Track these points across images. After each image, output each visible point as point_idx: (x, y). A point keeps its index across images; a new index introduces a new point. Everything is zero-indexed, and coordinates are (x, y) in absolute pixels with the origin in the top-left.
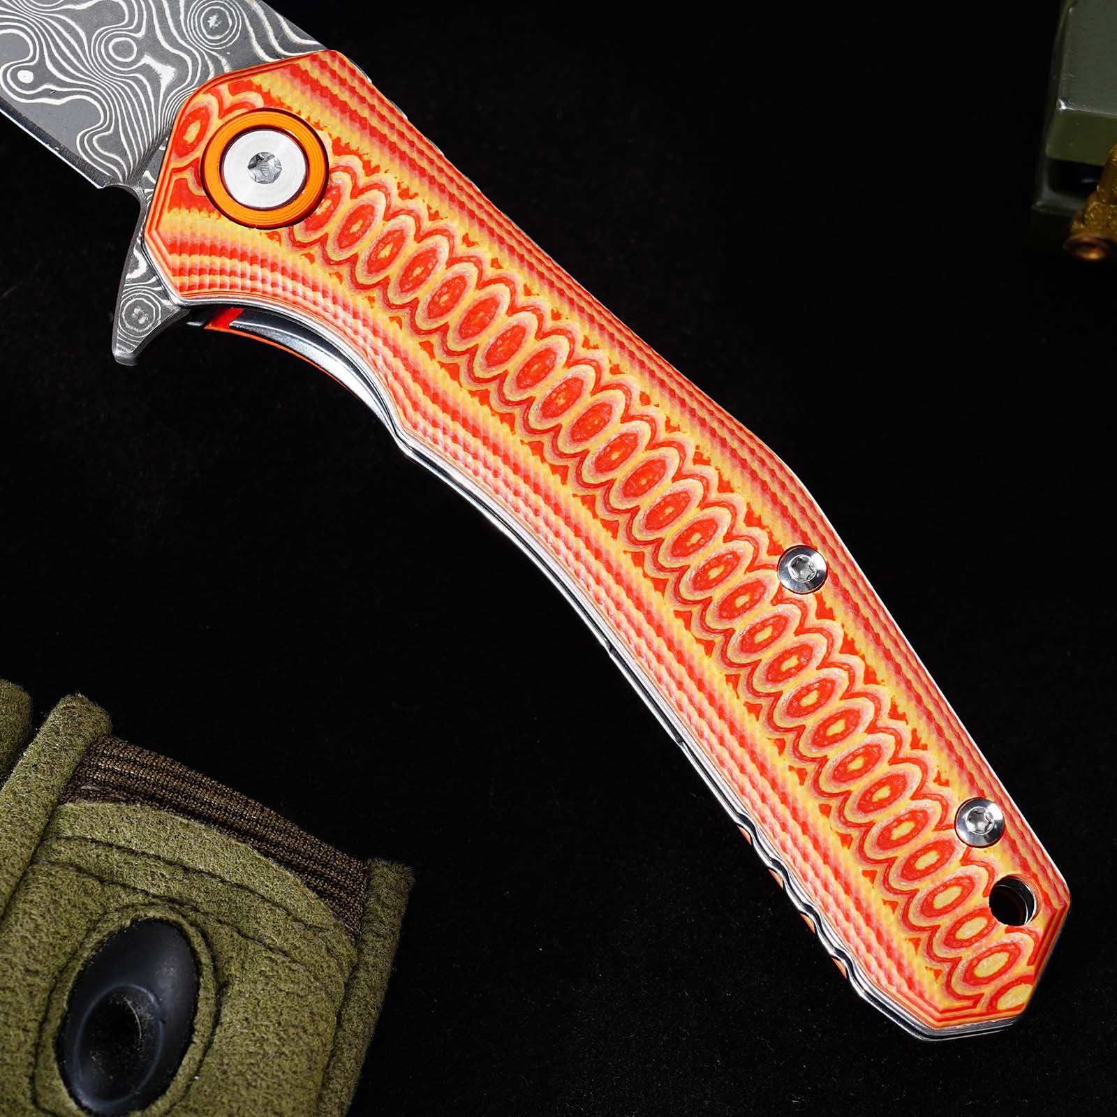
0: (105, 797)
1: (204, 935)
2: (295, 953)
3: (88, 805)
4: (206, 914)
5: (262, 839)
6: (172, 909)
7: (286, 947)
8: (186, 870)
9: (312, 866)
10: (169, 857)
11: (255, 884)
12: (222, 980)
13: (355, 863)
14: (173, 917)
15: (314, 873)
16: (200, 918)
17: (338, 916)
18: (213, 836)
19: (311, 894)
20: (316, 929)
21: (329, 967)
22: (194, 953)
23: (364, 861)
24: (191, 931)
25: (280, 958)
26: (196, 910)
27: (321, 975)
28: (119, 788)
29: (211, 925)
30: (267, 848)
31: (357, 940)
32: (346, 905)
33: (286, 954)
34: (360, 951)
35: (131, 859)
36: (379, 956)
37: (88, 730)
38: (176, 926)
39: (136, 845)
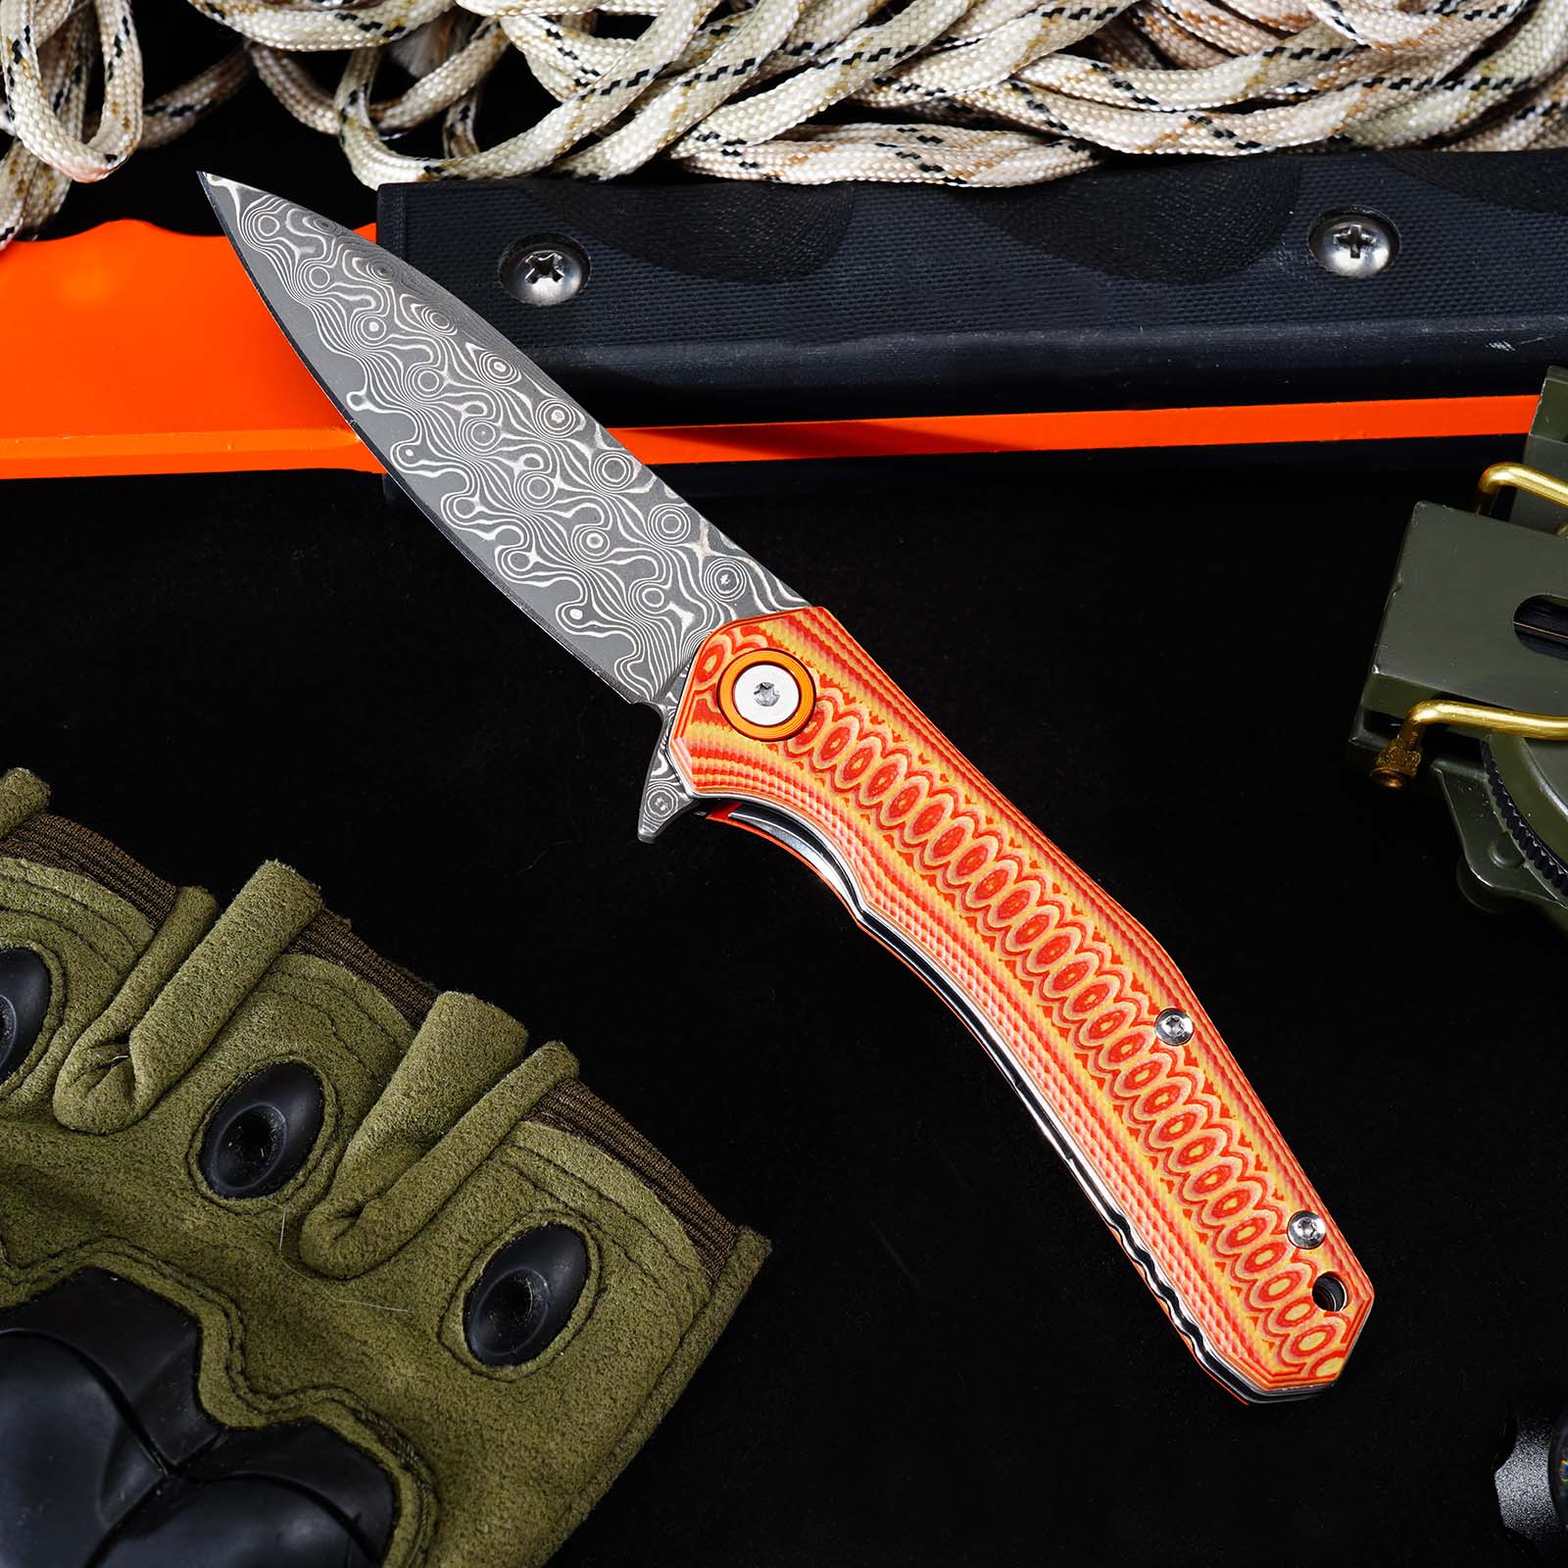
0: (556, 1125)
1: (599, 1249)
2: (662, 1282)
3: (542, 1126)
4: (605, 1233)
5: (664, 1189)
6: (582, 1222)
7: (658, 1276)
8: (601, 1196)
9: (695, 1219)
10: (591, 1182)
11: (649, 1221)
12: (602, 1286)
13: (730, 1226)
14: (580, 1228)
15: (695, 1226)
16: (600, 1235)
17: (703, 1262)
18: (627, 1176)
19: (687, 1240)
20: (684, 1268)
21: (685, 1299)
22: (588, 1259)
23: (737, 1226)
24: (591, 1243)
25: (650, 1282)
26: (599, 1227)
27: (678, 1304)
28: (569, 1120)
29: (607, 1243)
30: (666, 1197)
31: (713, 1285)
32: (713, 1257)
33: (655, 1281)
34: (713, 1294)
35: (562, 1177)
36: (726, 1302)
37: (560, 1071)
38: (581, 1236)
39: (569, 1167)
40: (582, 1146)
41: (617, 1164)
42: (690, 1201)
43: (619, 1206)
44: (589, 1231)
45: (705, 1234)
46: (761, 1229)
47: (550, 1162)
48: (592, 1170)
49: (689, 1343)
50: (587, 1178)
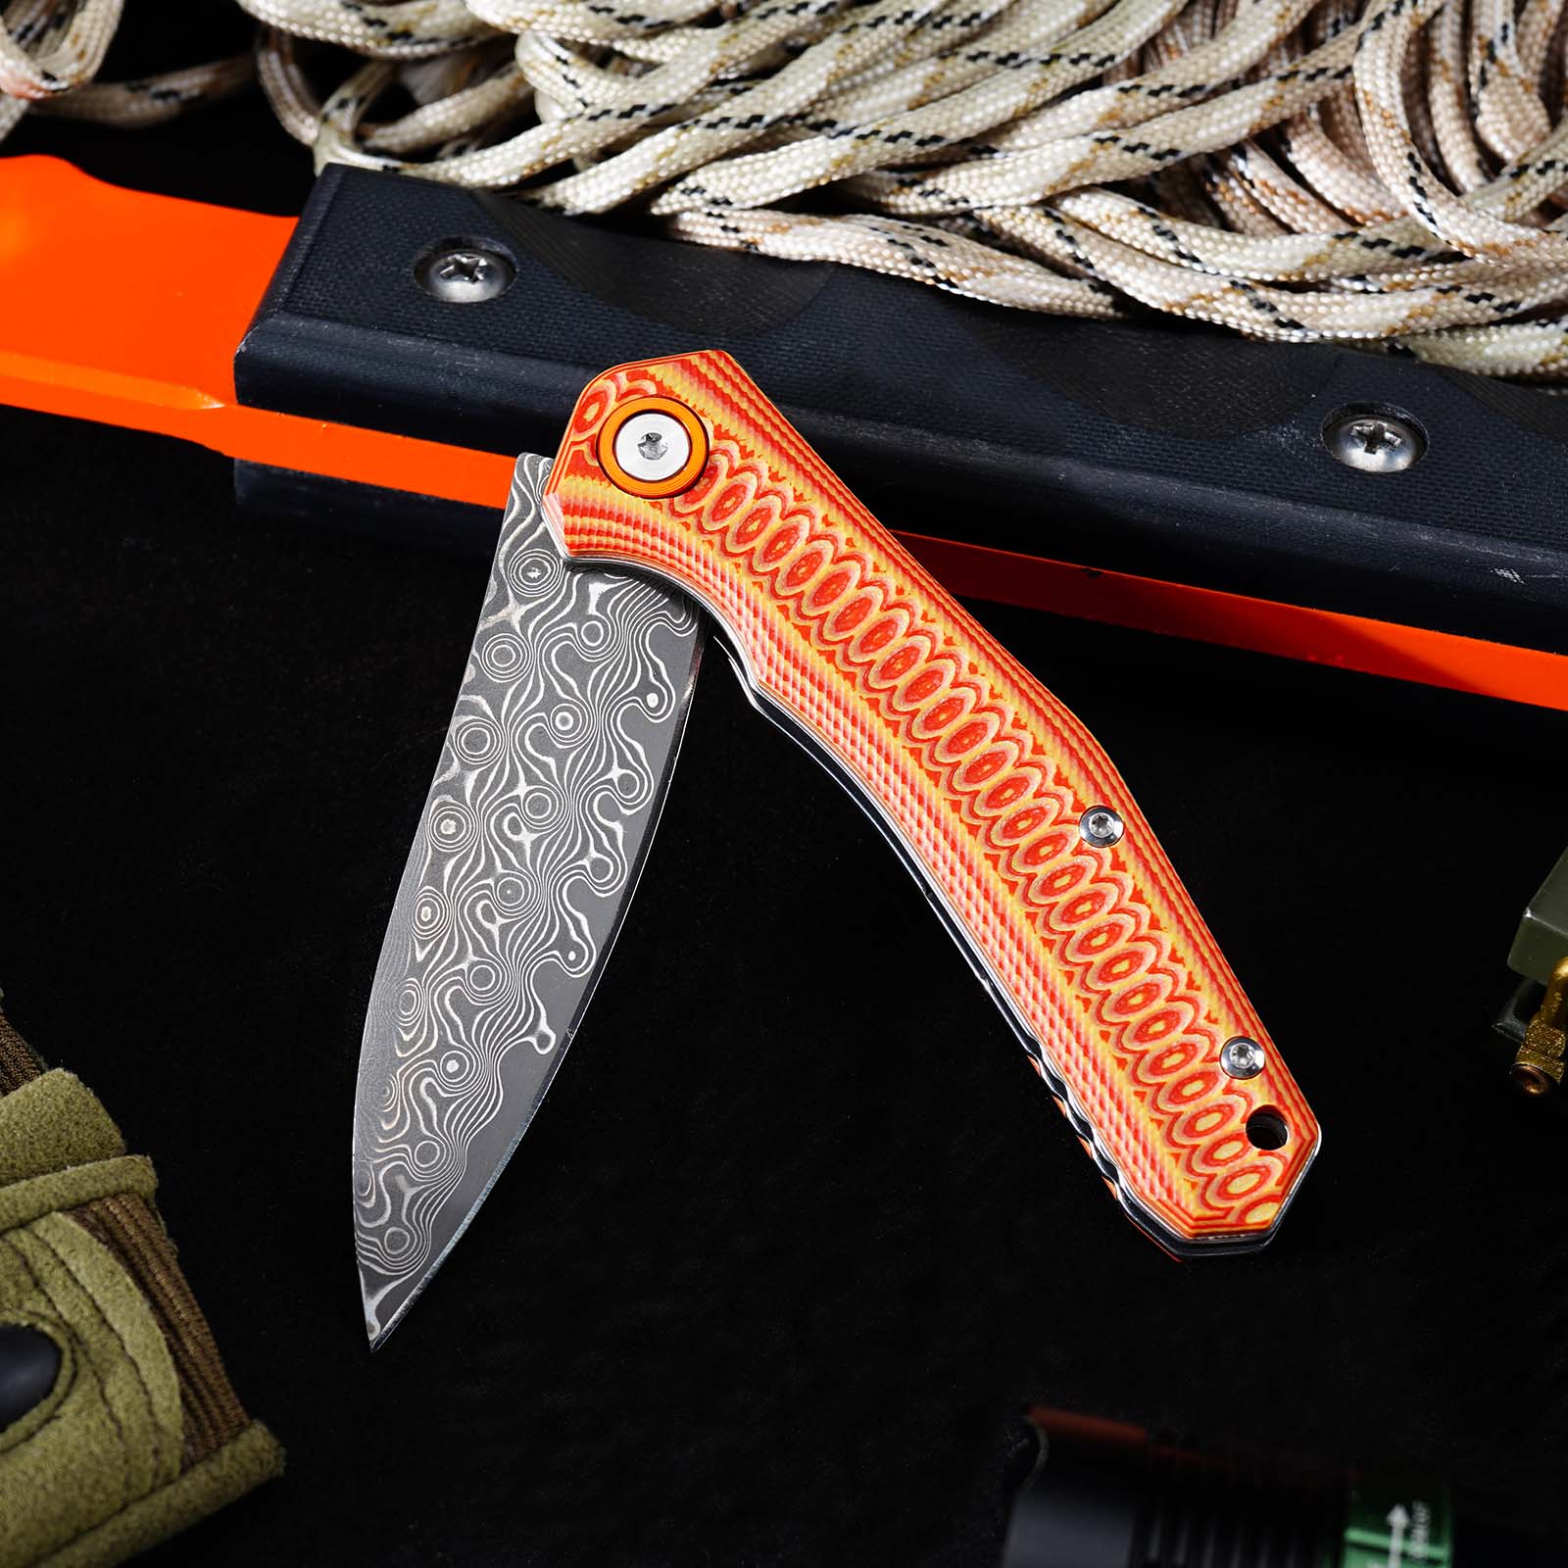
0: (92, 1230)
1: (75, 1375)
2: (126, 1433)
3: (73, 1225)
4: (90, 1361)
5: (179, 1339)
6: (70, 1341)
7: (124, 1423)
8: (104, 1321)
9: (201, 1386)
10: (99, 1302)
11: (143, 1365)
12: (58, 1413)
13: (241, 1410)
14: (64, 1344)
15: (197, 1393)
16: (82, 1360)
17: (189, 1439)
18: (142, 1306)
19: (178, 1401)
20: (157, 1427)
21: (146, 1462)
22: (54, 1379)
23: (251, 1418)
24: (67, 1364)
25: (111, 1427)
26: (86, 1353)
27: (132, 1461)
28: (108, 1231)
29: (85, 1370)
30: (175, 1347)
31: (187, 1465)
32: (202, 1433)
33: (120, 1428)
34: (183, 1472)
35: (69, 1283)
36: (195, 1490)
37: (127, 1181)
38: (59, 1352)
39: (82, 1276)
40: (106, 1259)
41: (138, 1294)
42: (205, 1369)
43: (120, 1339)
44: (73, 1351)
45: (204, 1406)
46: (275, 1429)
47: (63, 1263)
48: (106, 1289)
49: (130, 1514)
50: (97, 1297)
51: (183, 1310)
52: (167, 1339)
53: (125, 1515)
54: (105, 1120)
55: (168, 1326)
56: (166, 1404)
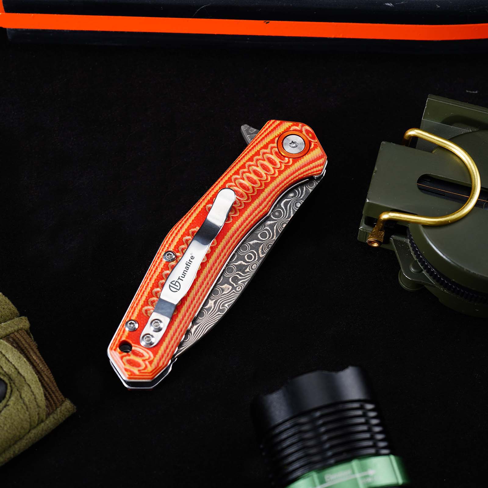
0: (12, 344)
1: (12, 391)
2: (29, 409)
3: (6, 343)
4: (16, 386)
5: (42, 376)
6: (9, 380)
7: (28, 406)
8: (19, 372)
9: (50, 391)
10: (16, 367)
11: (32, 386)
12: (8, 404)
13: (62, 397)
14: (7, 381)
15: (49, 393)
16: (13, 386)
17: (47, 407)
18: (30, 368)
19: (44, 397)
20: (39, 407)
21: (35, 418)
22: (6, 393)
23: (65, 398)
24: (9, 388)
25: (25, 407)
26: (14, 383)
27: (32, 418)
28: (17, 343)
29: (15, 390)
30: (41, 380)
31: (48, 416)
32: (51, 406)
33: (27, 408)
34: (47, 418)
35: (7, 362)
36: (50, 423)
37: (21, 326)
38: (6, 384)
39: (10, 359)
40: (17, 353)
41: (28, 363)
42: (51, 385)
43: (24, 378)
44: (10, 383)
45: (51, 397)
46: (73, 401)
47: (4, 355)
48: (18, 363)
49: (31, 433)
50: (15, 365)
51: (42, 366)
52: (38, 377)
53: (30, 434)
54: (12, 306)
55: (38, 372)
56: (40, 399)
